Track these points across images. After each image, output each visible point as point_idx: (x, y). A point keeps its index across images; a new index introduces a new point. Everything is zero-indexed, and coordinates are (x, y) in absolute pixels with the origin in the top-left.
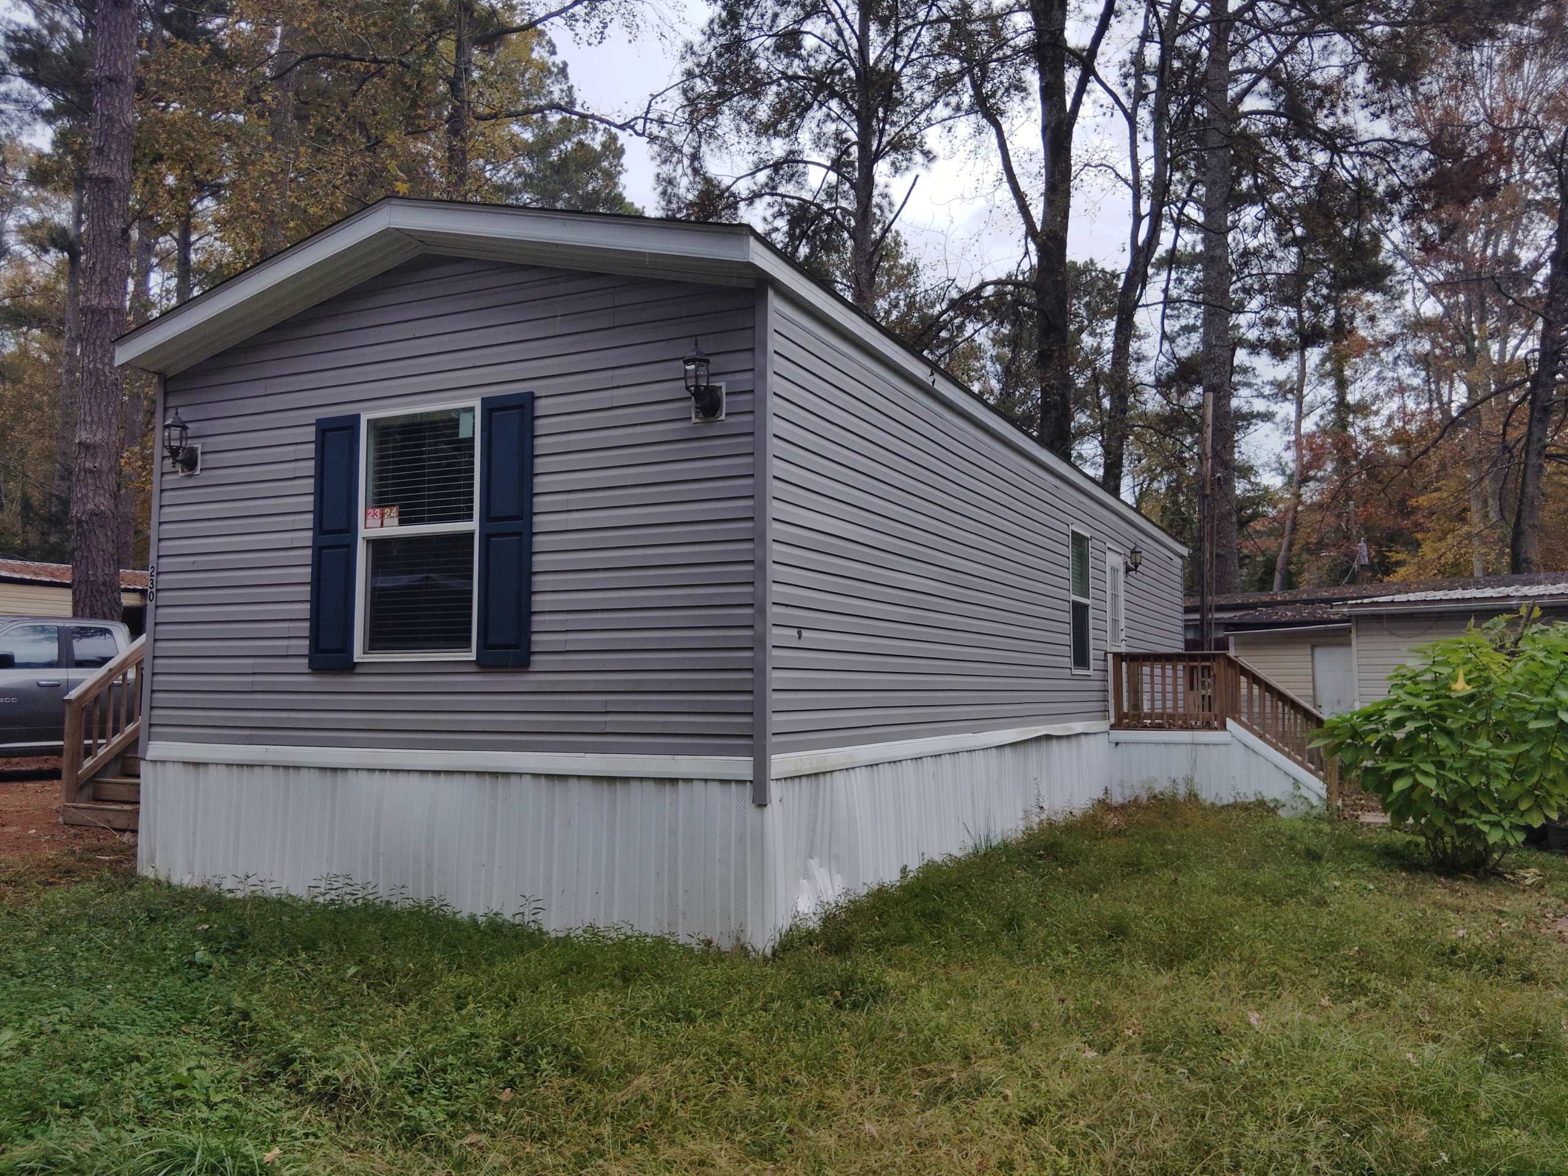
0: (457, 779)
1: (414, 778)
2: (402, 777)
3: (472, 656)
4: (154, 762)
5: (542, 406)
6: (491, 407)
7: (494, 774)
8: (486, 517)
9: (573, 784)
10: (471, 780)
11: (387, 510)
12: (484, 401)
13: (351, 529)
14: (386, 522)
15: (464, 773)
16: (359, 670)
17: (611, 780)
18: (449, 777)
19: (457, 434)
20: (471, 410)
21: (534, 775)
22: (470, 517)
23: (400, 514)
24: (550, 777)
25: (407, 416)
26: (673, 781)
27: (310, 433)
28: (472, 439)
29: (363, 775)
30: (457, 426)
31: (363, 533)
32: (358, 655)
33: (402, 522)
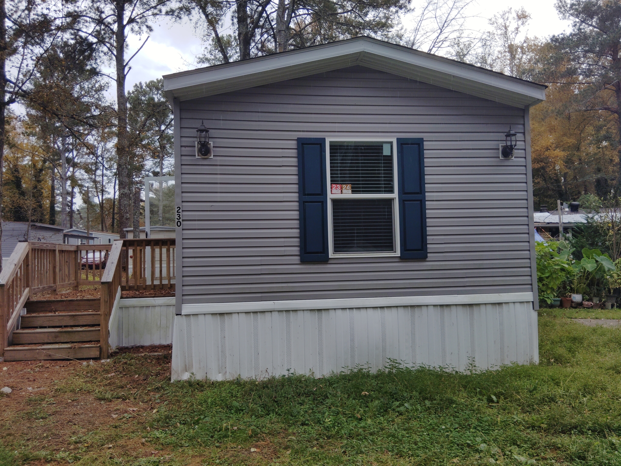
0: (394, 310)
1: (370, 311)
2: (363, 311)
3: (398, 253)
4: (187, 315)
5: (426, 145)
6: (401, 143)
7: (412, 306)
8: (402, 192)
9: (454, 309)
10: (401, 310)
11: (344, 186)
12: (398, 140)
13: (323, 192)
14: (343, 191)
15: (397, 307)
16: (330, 262)
17: (471, 305)
18: (389, 309)
19: (382, 153)
20: (391, 143)
21: (434, 306)
22: (392, 191)
23: (352, 188)
24: (442, 306)
25: (355, 142)
26: (500, 304)
27: (294, 144)
28: (391, 157)
29: (339, 312)
30: (382, 149)
31: (330, 196)
32: (331, 254)
33: (353, 192)
